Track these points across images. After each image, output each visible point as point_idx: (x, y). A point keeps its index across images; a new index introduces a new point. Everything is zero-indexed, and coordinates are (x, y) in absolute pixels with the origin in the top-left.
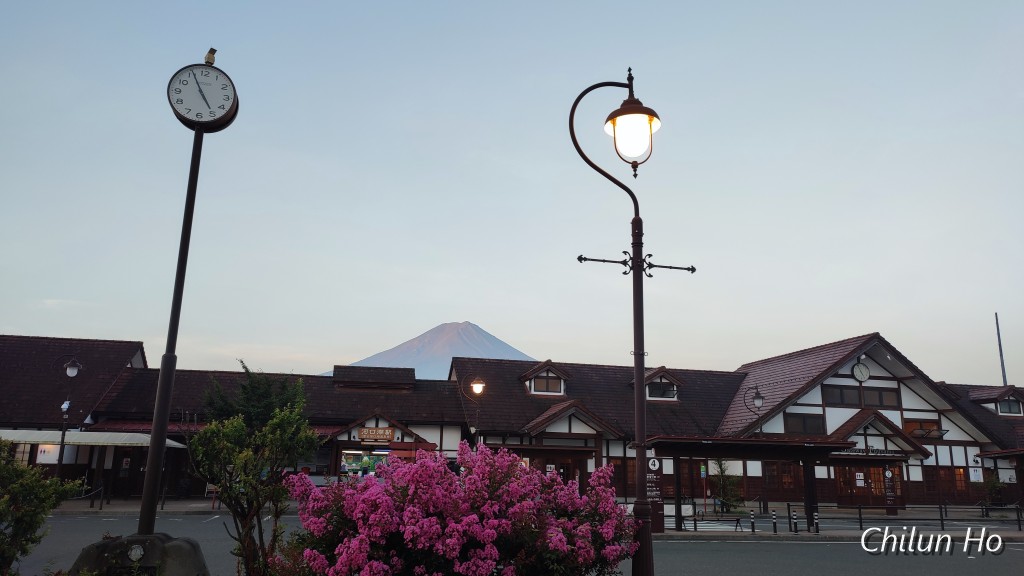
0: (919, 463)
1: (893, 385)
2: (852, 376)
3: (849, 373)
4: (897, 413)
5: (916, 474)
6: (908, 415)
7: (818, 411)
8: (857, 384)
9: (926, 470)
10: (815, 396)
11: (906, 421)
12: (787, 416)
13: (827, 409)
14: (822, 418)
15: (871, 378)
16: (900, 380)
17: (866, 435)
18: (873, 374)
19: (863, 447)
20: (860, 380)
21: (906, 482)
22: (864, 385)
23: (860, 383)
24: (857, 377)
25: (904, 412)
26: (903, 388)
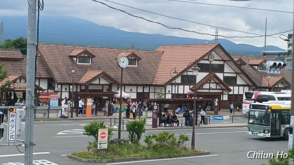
0: (227, 93)
1: (221, 63)
2: (208, 60)
3: (207, 58)
8: (209, 63)
9: (229, 96)
11: (225, 78)
12: (182, 76)
16: (225, 61)
18: (215, 59)
19: (208, 88)
20: (210, 61)
21: (222, 100)
22: (212, 63)
23: (211, 62)
24: (210, 60)
25: (225, 74)
26: (226, 64)
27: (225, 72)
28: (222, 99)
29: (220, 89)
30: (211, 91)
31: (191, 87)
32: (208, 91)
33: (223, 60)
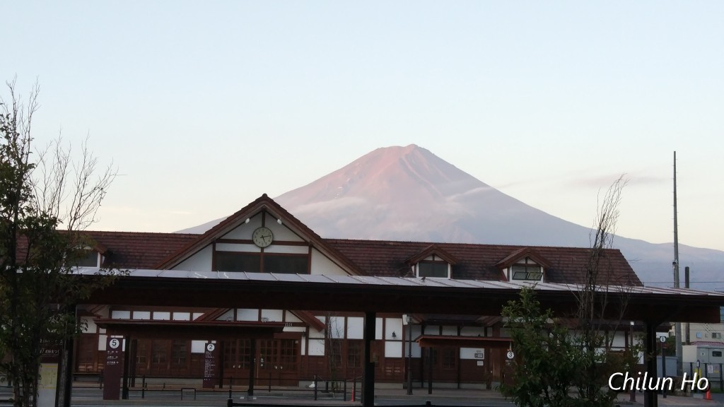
0: (324, 337)
1: (303, 250)
2: (251, 242)
3: (249, 238)
5: (316, 348)
8: (259, 250)
9: (331, 344)
15: (274, 243)
16: (311, 246)
18: (277, 239)
19: (254, 318)
20: (260, 245)
21: (303, 356)
22: (266, 251)
23: (262, 249)
24: (257, 243)
26: (314, 253)
28: (303, 353)
29: (294, 324)
31: (196, 316)
33: (304, 244)
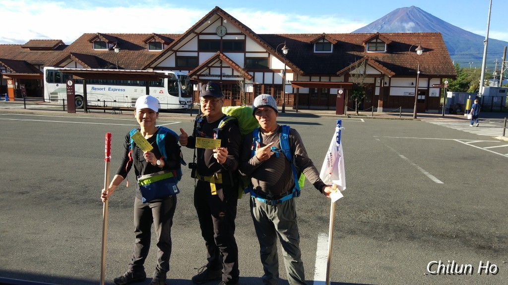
0: (253, 83)
1: (242, 37)
2: (216, 34)
3: (214, 32)
4: (243, 54)
6: (248, 55)
7: (195, 54)
8: (220, 38)
9: (256, 86)
10: (193, 45)
11: (246, 59)
12: (177, 58)
13: (200, 53)
14: (197, 58)
15: (227, 34)
16: (246, 35)
17: (221, 67)
18: (228, 31)
19: (219, 73)
22: (224, 38)
23: (222, 37)
24: (219, 35)
25: (247, 54)
26: (247, 39)
27: (247, 50)
29: (239, 76)
30: (224, 78)
31: (191, 71)
32: (219, 78)
33: (243, 34)
